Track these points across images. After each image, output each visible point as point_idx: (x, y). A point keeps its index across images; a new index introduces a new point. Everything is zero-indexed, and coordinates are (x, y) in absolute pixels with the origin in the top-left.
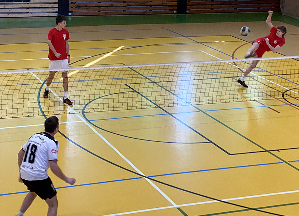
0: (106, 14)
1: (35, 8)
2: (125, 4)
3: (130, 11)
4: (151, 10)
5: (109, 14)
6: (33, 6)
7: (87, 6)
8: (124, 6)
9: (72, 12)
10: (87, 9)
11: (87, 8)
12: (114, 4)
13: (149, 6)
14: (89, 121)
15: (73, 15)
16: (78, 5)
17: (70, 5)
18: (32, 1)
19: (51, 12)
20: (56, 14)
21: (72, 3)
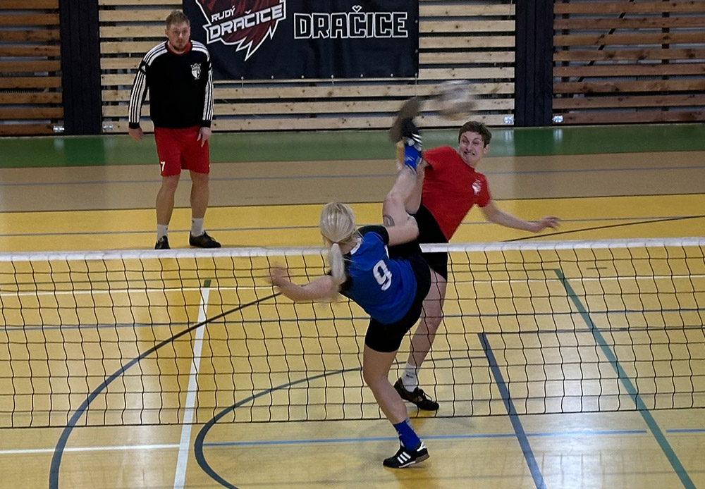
6: (429, 90)
7: (617, 92)
9: (566, 111)
10: (620, 100)
15: (570, 122)
17: (558, 86)
18: (423, 74)
19: (490, 112)
20: (509, 119)
21: (565, 79)
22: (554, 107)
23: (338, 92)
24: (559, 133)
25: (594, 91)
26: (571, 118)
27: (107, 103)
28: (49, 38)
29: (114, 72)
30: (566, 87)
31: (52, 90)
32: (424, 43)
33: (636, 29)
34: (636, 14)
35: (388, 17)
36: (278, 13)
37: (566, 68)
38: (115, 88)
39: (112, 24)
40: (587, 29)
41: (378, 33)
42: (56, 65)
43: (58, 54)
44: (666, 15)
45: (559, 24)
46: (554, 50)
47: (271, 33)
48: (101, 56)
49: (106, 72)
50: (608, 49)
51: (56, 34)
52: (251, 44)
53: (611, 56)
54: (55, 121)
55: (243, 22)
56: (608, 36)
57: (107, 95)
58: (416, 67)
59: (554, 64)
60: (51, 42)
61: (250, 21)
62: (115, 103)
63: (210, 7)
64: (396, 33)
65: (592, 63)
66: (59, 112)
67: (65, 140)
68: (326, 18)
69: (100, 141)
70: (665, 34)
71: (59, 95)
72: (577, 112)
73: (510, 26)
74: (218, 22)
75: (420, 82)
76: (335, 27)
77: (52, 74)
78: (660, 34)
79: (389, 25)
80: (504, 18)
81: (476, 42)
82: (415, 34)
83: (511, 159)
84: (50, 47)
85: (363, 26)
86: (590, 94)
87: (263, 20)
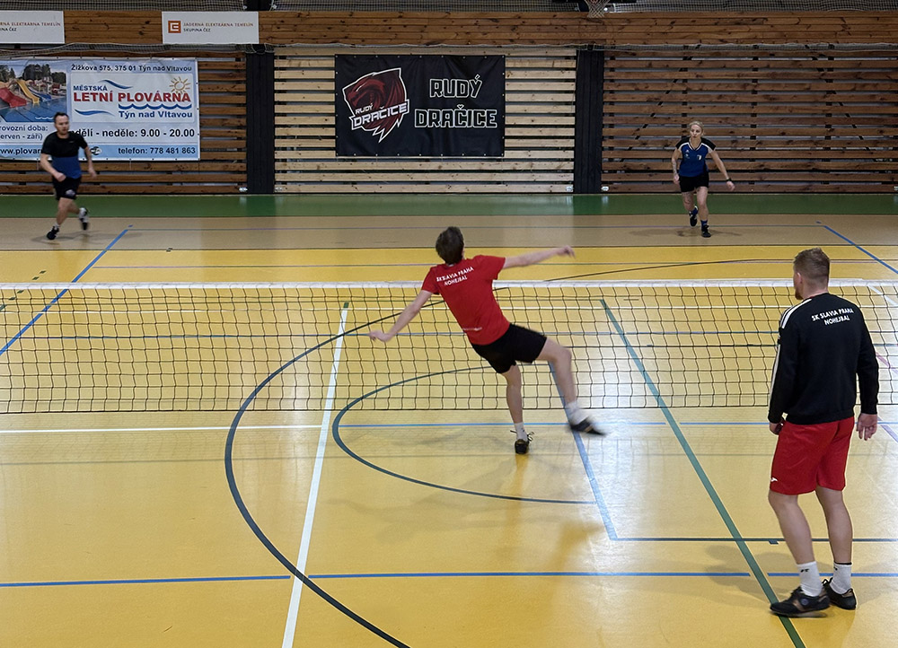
1: (514, 171)
6: (510, 166)
7: (648, 170)
9: (611, 183)
11: (648, 173)
15: (614, 191)
16: (625, 166)
17: (606, 165)
18: (507, 154)
19: (556, 182)
20: (569, 188)
21: (611, 160)
22: (603, 180)
23: (445, 166)
24: (605, 199)
25: (632, 168)
26: (615, 188)
27: (279, 172)
28: (239, 124)
29: (284, 149)
30: (611, 166)
31: (240, 161)
32: (509, 131)
33: (663, 125)
34: (663, 114)
35: (483, 113)
36: (403, 108)
37: (611, 152)
38: (284, 160)
39: (284, 115)
40: (627, 124)
41: (475, 124)
42: (243, 143)
43: (244, 135)
44: (684, 115)
45: (607, 120)
46: (603, 139)
47: (398, 123)
48: (275, 137)
49: (279, 149)
50: (642, 139)
51: (243, 121)
52: (383, 130)
53: (644, 144)
54: (241, 184)
55: (378, 115)
56: (642, 129)
57: (278, 166)
58: (503, 149)
59: (603, 149)
60: (240, 127)
61: (383, 114)
62: (285, 172)
63: (355, 103)
64: (488, 124)
65: (630, 149)
66: (243, 177)
67: (248, 198)
68: (438, 113)
69: (273, 200)
70: (684, 129)
71: (244, 165)
72: (620, 184)
73: (571, 121)
74: (360, 115)
75: (504, 160)
76: (444, 120)
77: (239, 150)
78: (681, 129)
79: (483, 119)
80: (567, 115)
81: (546, 132)
82: (502, 126)
83: (571, 218)
84: (240, 131)
85: (465, 119)
86: (628, 171)
87: (393, 114)
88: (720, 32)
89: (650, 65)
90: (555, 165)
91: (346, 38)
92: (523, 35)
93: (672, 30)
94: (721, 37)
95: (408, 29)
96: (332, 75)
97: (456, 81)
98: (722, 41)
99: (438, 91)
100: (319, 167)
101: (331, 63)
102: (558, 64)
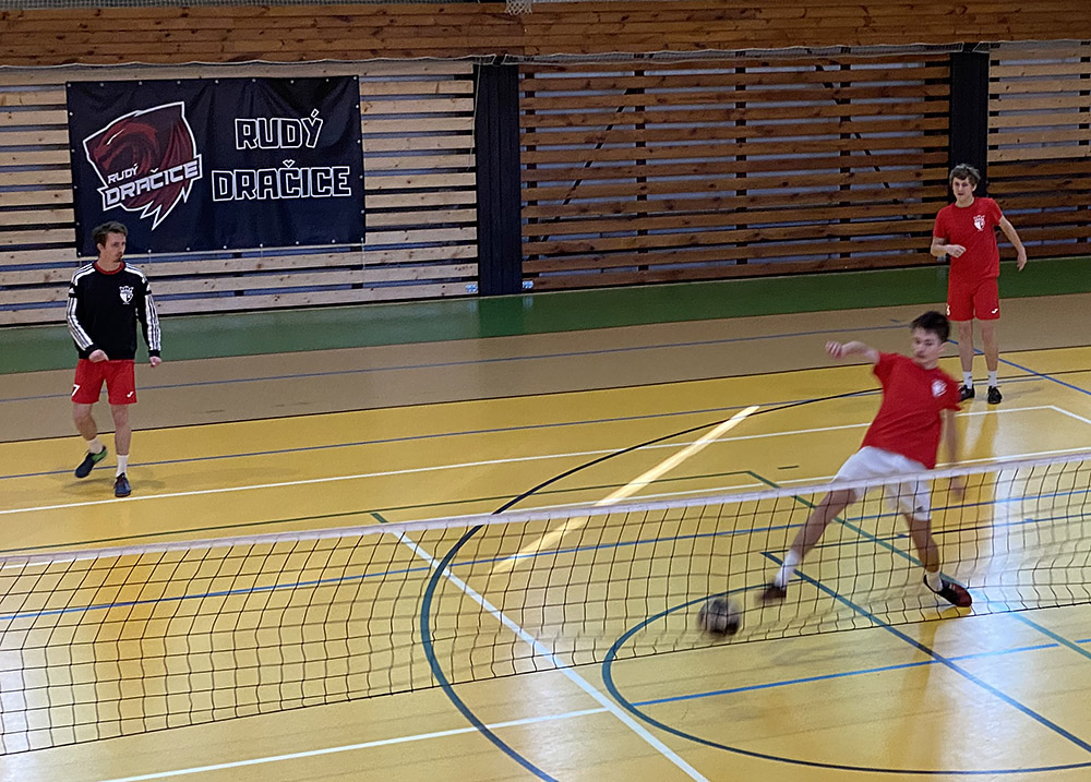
0: (672, 277)
1: (382, 265)
2: (742, 235)
3: (766, 261)
4: (847, 255)
5: (681, 277)
6: (377, 257)
7: (592, 251)
8: (739, 244)
9: (536, 275)
10: (596, 259)
11: (593, 256)
12: (699, 235)
13: (838, 237)
14: (630, 708)
15: (541, 287)
16: (557, 248)
17: (526, 247)
18: (371, 238)
19: (450, 280)
20: (472, 287)
21: (533, 239)
22: (524, 271)
23: (269, 264)
24: (529, 302)
25: (567, 249)
26: (543, 283)
30: (533, 248)
32: (371, 202)
35: (327, 172)
36: (193, 170)
37: (533, 226)
41: (315, 192)
44: (642, 162)
45: (525, 176)
46: (521, 205)
47: (185, 195)
52: (159, 209)
55: (148, 183)
58: (363, 230)
59: (522, 221)
61: (156, 181)
63: (106, 165)
64: (337, 191)
65: (557, 219)
68: (251, 175)
70: (642, 184)
73: (470, 179)
74: (117, 184)
75: (366, 248)
76: (262, 187)
78: (636, 185)
79: (328, 182)
80: (463, 170)
81: (432, 199)
82: (360, 192)
85: (297, 183)
87: (174, 180)
88: (694, 32)
89: (588, 84)
90: (448, 253)
91: (91, 53)
92: (392, 44)
93: (624, 30)
94: (696, 39)
95: (198, 36)
96: (63, 117)
97: (280, 120)
98: (698, 45)
99: (250, 138)
100: (47, 277)
101: (61, 97)
102: (445, 88)
